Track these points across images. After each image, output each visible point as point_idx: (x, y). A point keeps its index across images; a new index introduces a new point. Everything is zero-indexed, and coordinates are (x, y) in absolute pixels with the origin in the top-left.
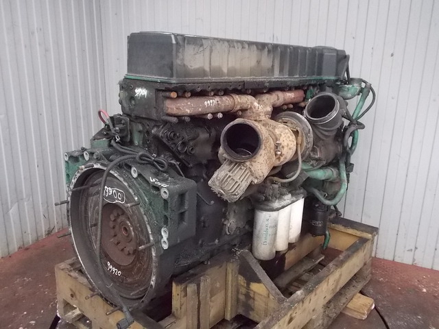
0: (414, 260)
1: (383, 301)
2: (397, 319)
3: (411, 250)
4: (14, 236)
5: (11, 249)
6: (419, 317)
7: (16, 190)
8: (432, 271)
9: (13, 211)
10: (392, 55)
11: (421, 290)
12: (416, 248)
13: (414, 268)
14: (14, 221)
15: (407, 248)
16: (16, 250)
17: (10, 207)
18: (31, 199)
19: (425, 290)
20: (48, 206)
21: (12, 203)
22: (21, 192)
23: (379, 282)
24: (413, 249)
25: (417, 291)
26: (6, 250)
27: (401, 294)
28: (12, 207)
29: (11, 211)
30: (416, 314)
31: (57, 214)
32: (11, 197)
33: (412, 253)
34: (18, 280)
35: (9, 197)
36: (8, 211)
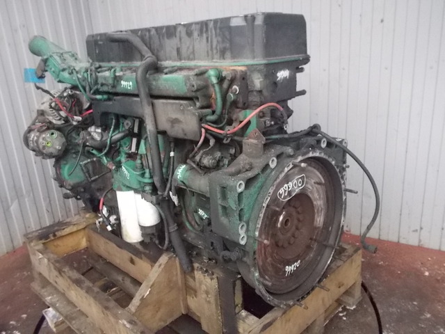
0: (420, 241)
1: (379, 286)
2: (390, 306)
3: (417, 231)
4: (18, 232)
5: (15, 243)
6: (415, 303)
7: (15, 186)
8: (439, 252)
9: (14, 208)
10: (382, 21)
11: (423, 273)
12: (421, 228)
13: (420, 248)
14: (15, 217)
15: (412, 229)
16: (21, 245)
17: (10, 204)
18: (32, 195)
19: (427, 274)
20: (50, 201)
21: (12, 200)
22: (21, 188)
23: (378, 266)
24: (419, 229)
25: (419, 275)
26: (11, 245)
27: (400, 278)
28: (12, 203)
29: (12, 208)
30: (412, 300)
31: (61, 207)
32: (10, 193)
33: (417, 234)
34: (18, 274)
35: (8, 193)
36: (9, 208)
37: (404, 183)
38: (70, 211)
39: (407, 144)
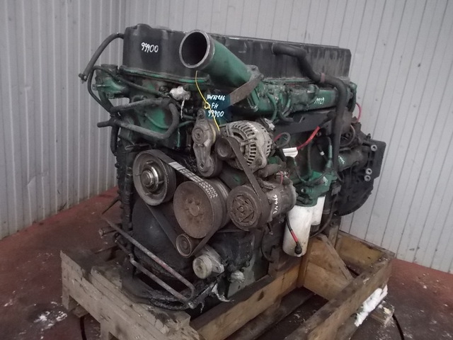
0: (415, 259)
3: (414, 249)
4: (30, 210)
5: (26, 222)
6: (422, 311)
7: (35, 164)
9: (31, 185)
10: (419, 65)
11: (422, 287)
12: (418, 248)
13: (414, 265)
14: (31, 194)
15: (410, 248)
16: (31, 224)
17: (28, 181)
18: (48, 174)
19: (425, 287)
20: (62, 182)
21: (30, 176)
22: (40, 166)
24: (416, 248)
25: (419, 287)
26: (22, 224)
27: (405, 289)
28: (30, 180)
29: (29, 185)
30: (419, 308)
31: (70, 190)
32: (30, 170)
33: (414, 252)
35: (28, 170)
36: (26, 184)
37: (410, 207)
38: (76, 195)
39: (420, 174)
